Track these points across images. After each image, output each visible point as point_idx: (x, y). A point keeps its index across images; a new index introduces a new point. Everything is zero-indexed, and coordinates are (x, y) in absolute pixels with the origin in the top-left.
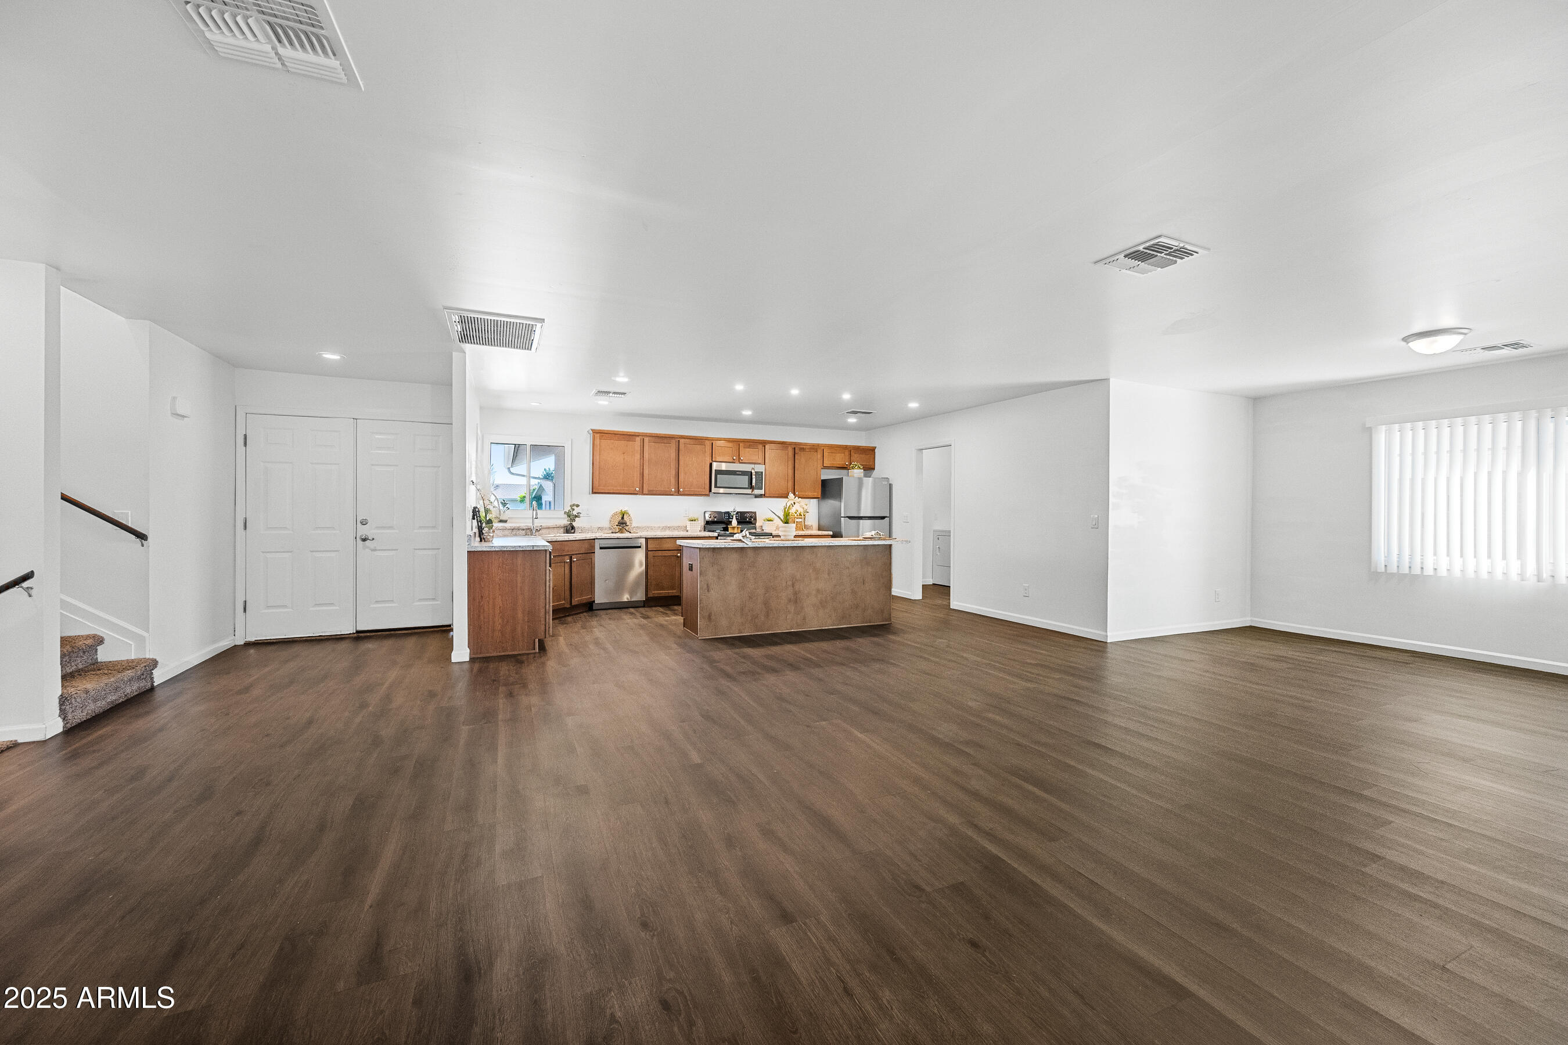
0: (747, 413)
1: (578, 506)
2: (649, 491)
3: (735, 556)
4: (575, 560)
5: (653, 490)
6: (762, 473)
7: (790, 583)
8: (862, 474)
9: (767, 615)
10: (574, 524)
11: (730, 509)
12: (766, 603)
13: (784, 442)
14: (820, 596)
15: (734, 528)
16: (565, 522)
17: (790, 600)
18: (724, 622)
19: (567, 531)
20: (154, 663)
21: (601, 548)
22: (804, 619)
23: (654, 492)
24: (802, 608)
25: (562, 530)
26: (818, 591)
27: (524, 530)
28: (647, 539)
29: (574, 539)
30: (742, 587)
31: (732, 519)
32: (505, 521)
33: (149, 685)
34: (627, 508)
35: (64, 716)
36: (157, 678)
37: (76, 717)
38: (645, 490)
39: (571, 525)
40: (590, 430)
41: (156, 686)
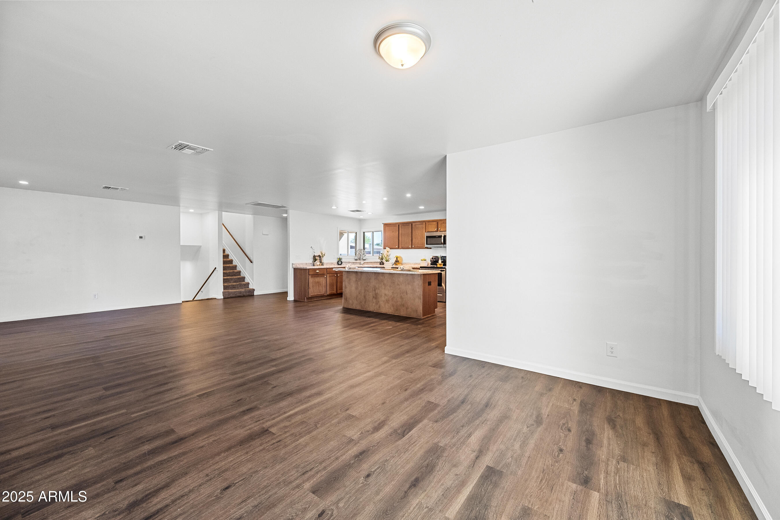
0: (422, 207)
3: (354, 275)
5: (403, 247)
7: (374, 289)
9: (365, 302)
12: (365, 297)
14: (386, 297)
16: (379, 261)
17: (373, 297)
18: (350, 302)
20: (254, 290)
22: (379, 307)
24: (379, 302)
26: (385, 295)
30: (357, 288)
32: (365, 260)
33: (253, 294)
34: (398, 255)
35: (223, 296)
36: (256, 293)
37: (227, 296)
38: (400, 247)
39: (382, 262)
40: (383, 224)
41: (254, 295)
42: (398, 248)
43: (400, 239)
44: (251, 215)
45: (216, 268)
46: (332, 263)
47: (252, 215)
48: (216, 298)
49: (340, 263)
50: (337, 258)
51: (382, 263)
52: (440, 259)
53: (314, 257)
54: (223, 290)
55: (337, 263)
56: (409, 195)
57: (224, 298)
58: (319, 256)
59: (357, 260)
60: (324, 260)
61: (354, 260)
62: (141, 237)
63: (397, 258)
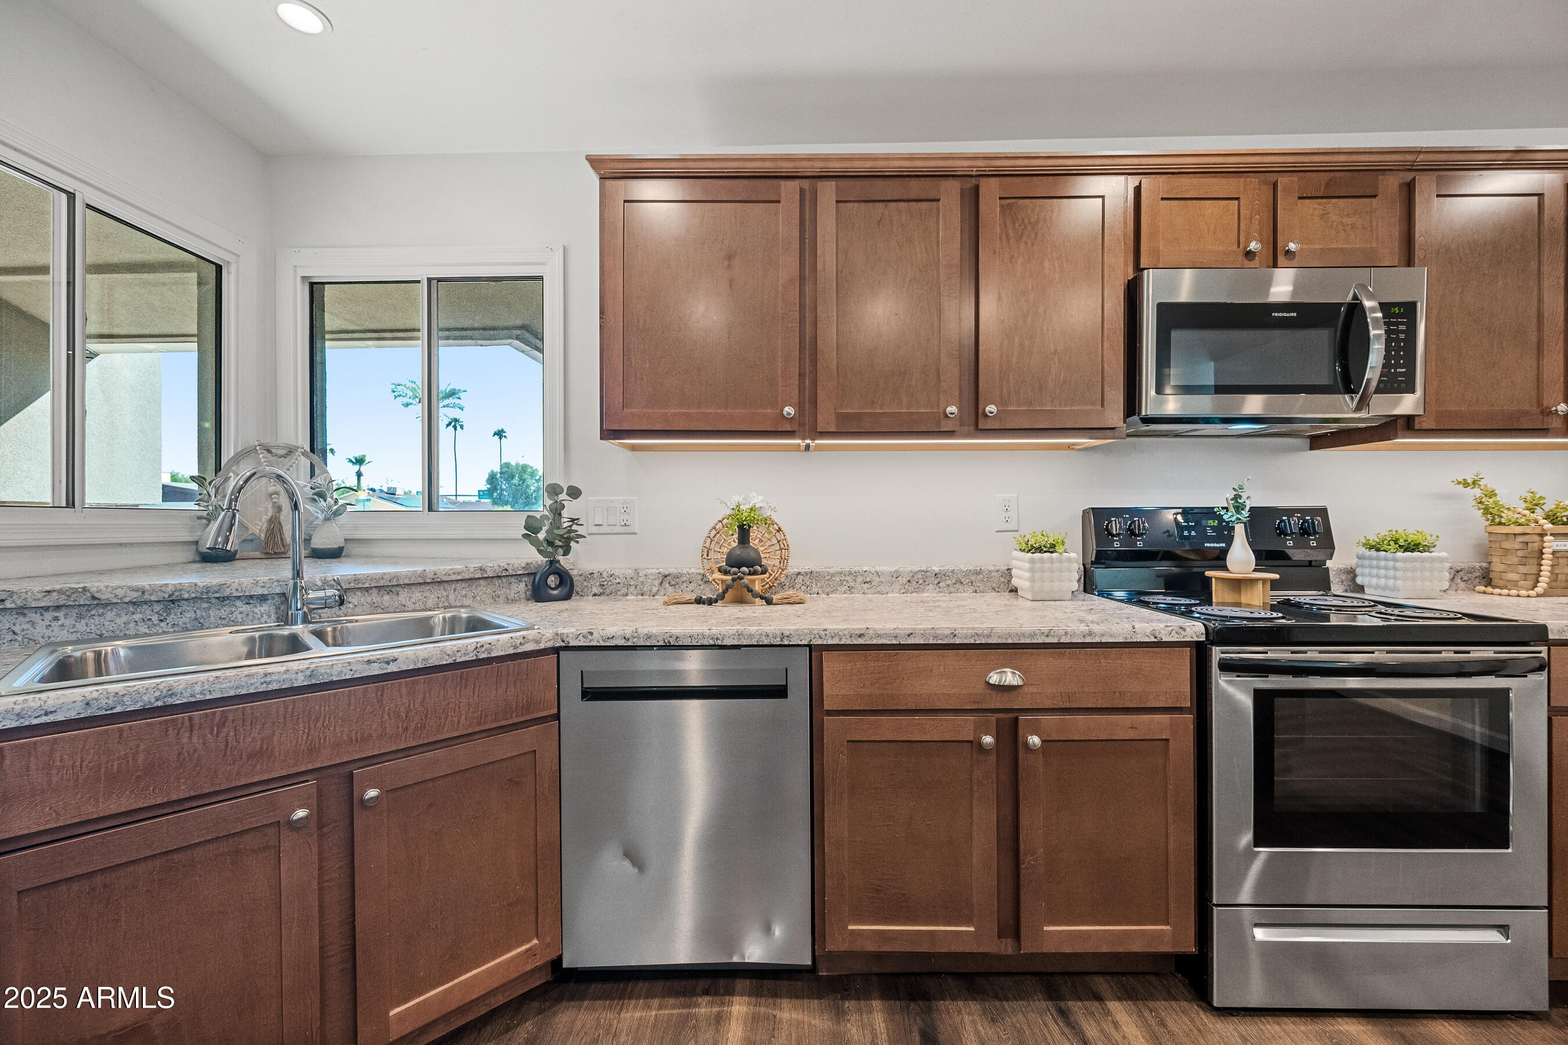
1: (574, 493)
2: (842, 418)
4: (372, 793)
5: (858, 417)
6: (1413, 305)
10: (564, 562)
11: (1217, 499)
15: (1238, 584)
16: (533, 555)
19: (539, 593)
21: (590, 694)
25: (521, 587)
27: (263, 598)
28: (815, 652)
29: (375, 670)
31: (1229, 540)
32: (335, 554)
34: (759, 497)
38: (826, 418)
39: (554, 568)
40: (595, 162)
43: (826, 334)
51: (552, 580)
52: (1239, 531)
61: (189, 554)
63: (744, 533)
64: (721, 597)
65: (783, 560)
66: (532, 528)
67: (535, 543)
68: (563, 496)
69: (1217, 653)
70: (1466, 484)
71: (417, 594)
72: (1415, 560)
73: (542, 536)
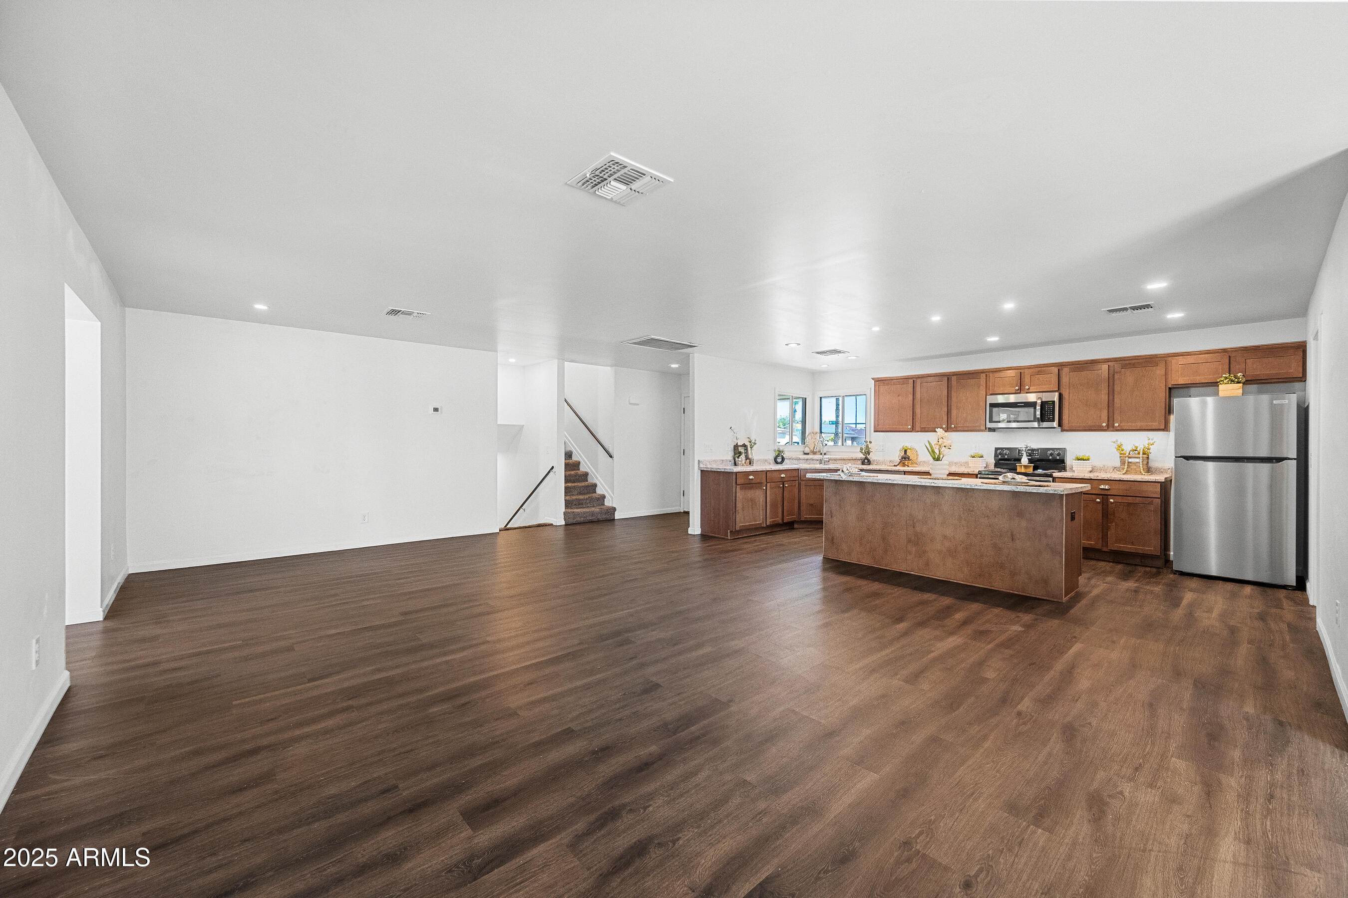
0: (993, 339)
1: (871, 442)
2: (922, 428)
3: (854, 489)
5: (924, 428)
6: (1054, 402)
7: (910, 522)
8: (1241, 391)
9: (886, 551)
10: (869, 457)
11: (1018, 446)
12: (884, 539)
13: (1092, 360)
14: (947, 544)
16: (862, 456)
17: (909, 541)
18: (844, 547)
19: (863, 463)
20: (615, 509)
22: (927, 564)
23: (927, 429)
24: (925, 552)
25: (860, 462)
30: (861, 518)
31: (1023, 456)
33: (612, 518)
34: (908, 445)
35: (565, 519)
36: (617, 516)
37: (571, 521)
38: (918, 428)
39: (866, 458)
40: (873, 379)
41: (614, 519)
42: (913, 430)
43: (918, 411)
44: (609, 368)
45: (553, 468)
46: (766, 460)
47: (611, 366)
48: (552, 525)
49: (779, 460)
50: (775, 451)
51: (866, 461)
52: (1024, 453)
53: (736, 447)
54: (563, 509)
55: (773, 461)
56: (936, 318)
57: (566, 525)
58: (744, 446)
59: (808, 454)
60: (754, 454)
61: (802, 453)
62: (436, 410)
63: (906, 451)
64: (898, 465)
65: (917, 458)
66: (861, 449)
67: (862, 452)
68: (868, 443)
69: (979, 475)
70: (1114, 442)
71: (840, 461)
72: (1085, 463)
73: (863, 451)
